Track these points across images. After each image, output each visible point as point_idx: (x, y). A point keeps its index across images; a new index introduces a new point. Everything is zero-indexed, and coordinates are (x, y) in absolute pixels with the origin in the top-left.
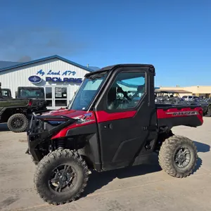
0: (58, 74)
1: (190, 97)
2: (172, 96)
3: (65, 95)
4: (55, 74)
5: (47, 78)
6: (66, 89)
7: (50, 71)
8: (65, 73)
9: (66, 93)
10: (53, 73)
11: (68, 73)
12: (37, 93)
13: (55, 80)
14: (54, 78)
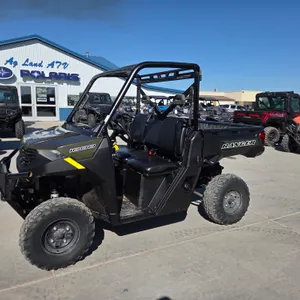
0: (40, 65)
1: (233, 107)
2: (209, 105)
3: (52, 99)
4: (36, 65)
5: (22, 71)
6: (53, 90)
7: (27, 60)
8: (52, 65)
9: (53, 96)
10: (31, 64)
11: (56, 65)
12: (6, 95)
13: (36, 74)
14: (33, 72)
